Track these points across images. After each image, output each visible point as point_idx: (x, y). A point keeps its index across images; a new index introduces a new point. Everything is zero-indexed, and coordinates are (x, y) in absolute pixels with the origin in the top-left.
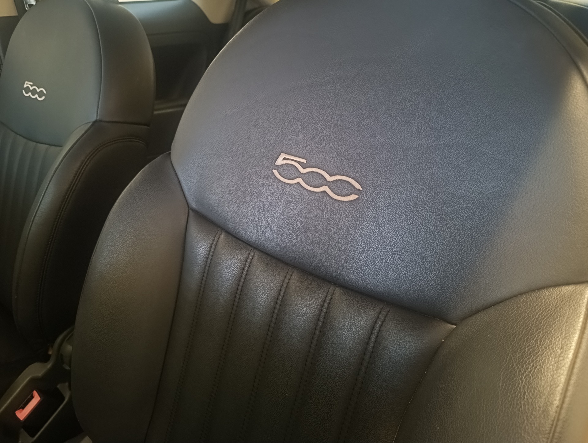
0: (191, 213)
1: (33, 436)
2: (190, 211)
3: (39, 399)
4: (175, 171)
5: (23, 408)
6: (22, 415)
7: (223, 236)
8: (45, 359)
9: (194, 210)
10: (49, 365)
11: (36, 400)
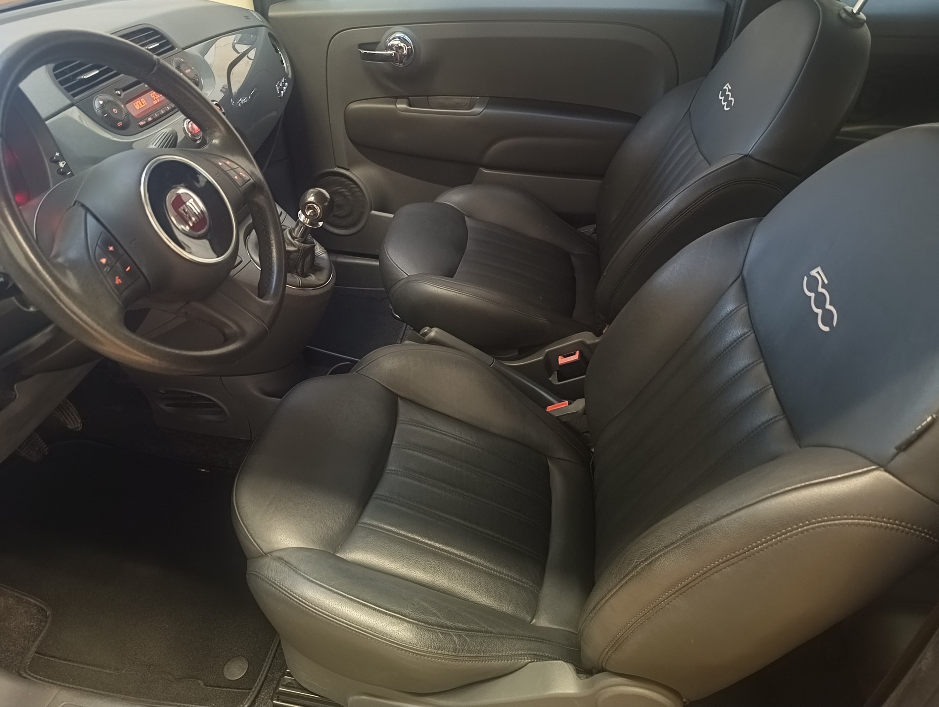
0: (740, 278)
1: (559, 381)
2: (740, 277)
3: (577, 358)
4: (752, 238)
5: (565, 357)
6: (562, 361)
7: (746, 308)
8: (598, 334)
9: (743, 280)
10: (597, 340)
11: (575, 357)
